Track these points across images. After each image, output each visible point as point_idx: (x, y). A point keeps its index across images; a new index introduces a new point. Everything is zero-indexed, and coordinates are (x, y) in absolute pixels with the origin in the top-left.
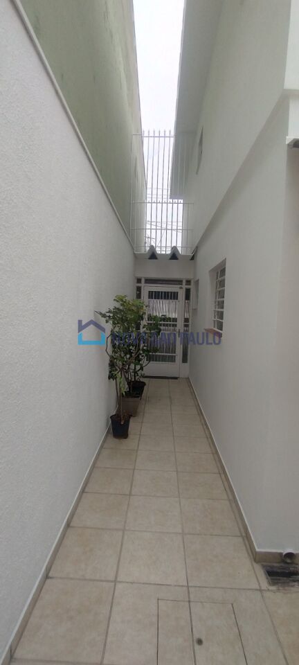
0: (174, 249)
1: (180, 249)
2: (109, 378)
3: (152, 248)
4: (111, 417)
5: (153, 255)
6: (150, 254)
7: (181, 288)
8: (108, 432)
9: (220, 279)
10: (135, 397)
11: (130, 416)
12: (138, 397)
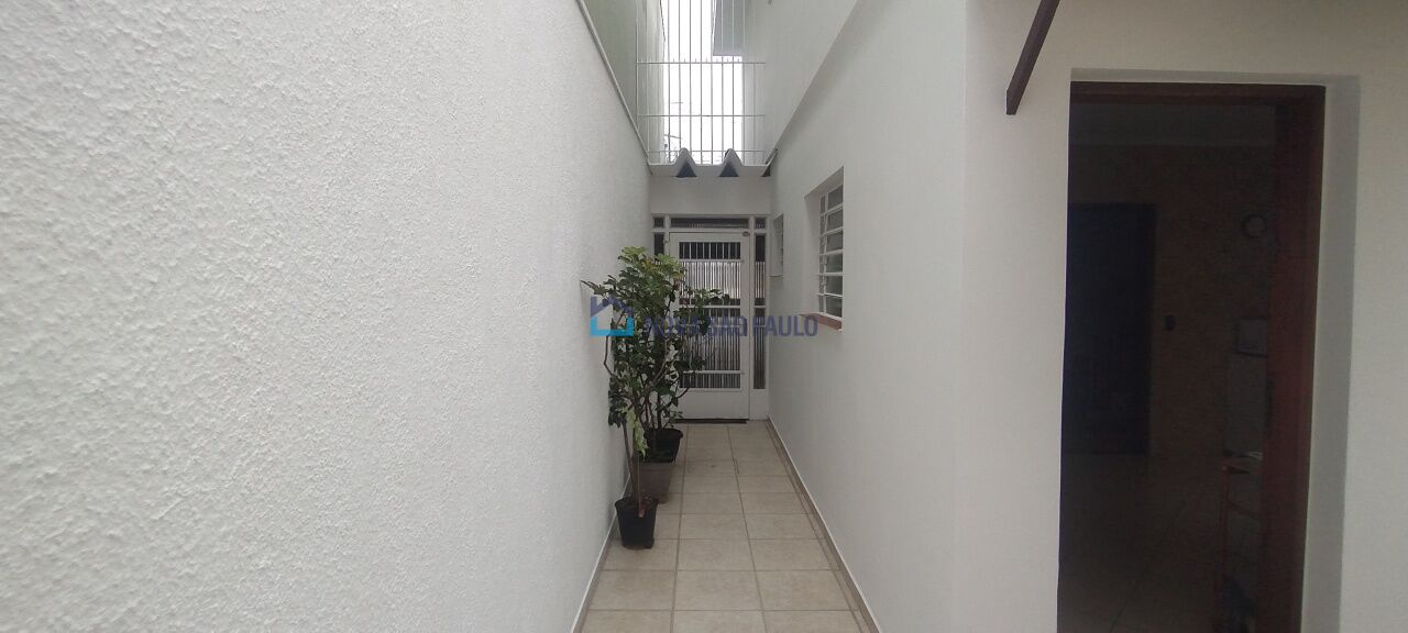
0: (730, 154)
1: (740, 155)
2: (611, 422)
3: (685, 155)
4: (618, 504)
5: (686, 169)
6: (680, 167)
7: (746, 234)
8: (611, 537)
9: (828, 211)
10: (662, 461)
11: (656, 502)
12: (671, 461)
